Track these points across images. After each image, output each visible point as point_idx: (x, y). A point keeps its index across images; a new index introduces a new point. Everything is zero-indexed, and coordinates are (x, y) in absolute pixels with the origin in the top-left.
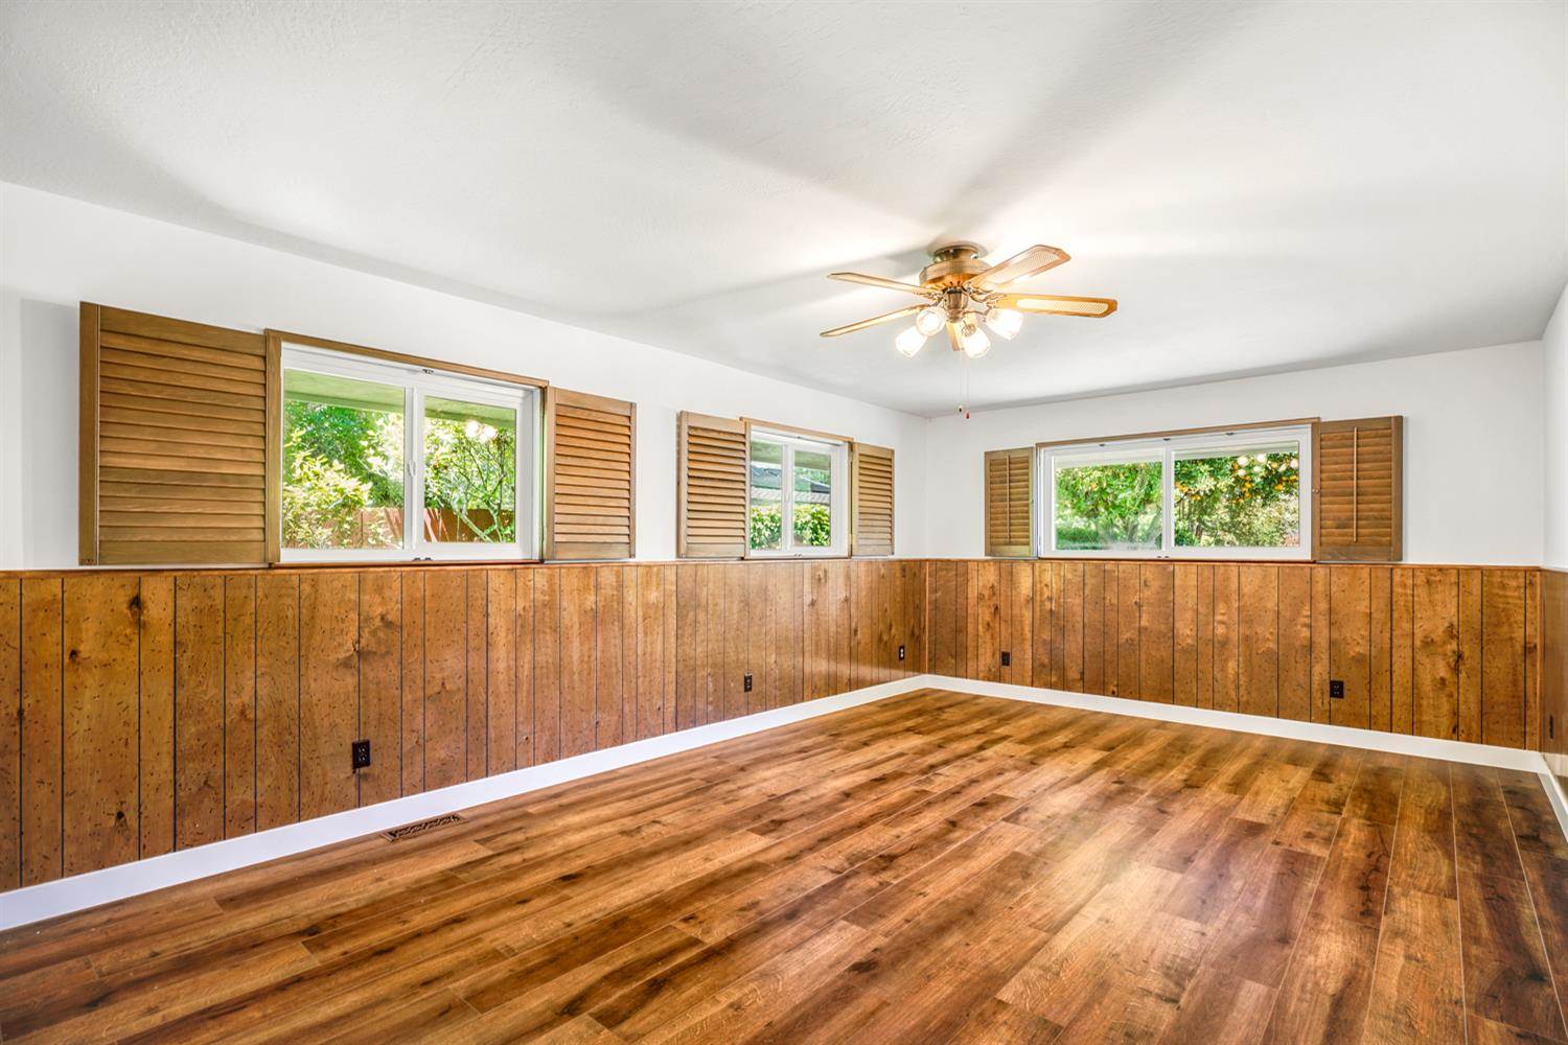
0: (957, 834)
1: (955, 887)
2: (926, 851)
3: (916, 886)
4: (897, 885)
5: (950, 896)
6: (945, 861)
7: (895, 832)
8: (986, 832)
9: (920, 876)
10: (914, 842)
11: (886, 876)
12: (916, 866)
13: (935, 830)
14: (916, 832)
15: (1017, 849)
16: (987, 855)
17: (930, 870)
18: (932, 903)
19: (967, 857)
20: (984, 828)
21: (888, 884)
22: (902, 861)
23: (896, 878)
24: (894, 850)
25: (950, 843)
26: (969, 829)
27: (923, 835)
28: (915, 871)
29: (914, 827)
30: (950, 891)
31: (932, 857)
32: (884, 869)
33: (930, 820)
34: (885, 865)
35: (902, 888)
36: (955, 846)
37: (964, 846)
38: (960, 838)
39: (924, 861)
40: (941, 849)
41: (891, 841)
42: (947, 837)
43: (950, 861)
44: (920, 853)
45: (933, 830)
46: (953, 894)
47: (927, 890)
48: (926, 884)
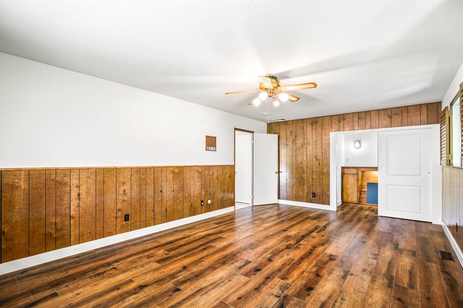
0: (269, 256)
1: (270, 241)
2: (278, 250)
3: (279, 242)
4: (284, 242)
5: (271, 240)
6: (272, 248)
7: (289, 257)
8: (259, 257)
9: (279, 244)
10: (282, 253)
11: (287, 244)
12: (280, 246)
13: (276, 257)
14: (282, 256)
15: (251, 251)
16: (260, 249)
17: (276, 245)
18: (275, 239)
19: (266, 248)
20: (259, 259)
21: (286, 242)
22: (284, 247)
23: (284, 243)
24: (287, 250)
25: (271, 253)
26: (264, 258)
27: (280, 255)
28: (280, 245)
29: (283, 259)
30: (271, 241)
31: (276, 248)
32: (288, 245)
33: (278, 262)
34: (289, 246)
35: (282, 241)
36: (269, 252)
37: (267, 252)
38: (268, 255)
39: (278, 247)
40: (274, 251)
41: (289, 253)
42: (272, 255)
43: (271, 247)
44: (280, 249)
45: (277, 257)
46: (270, 240)
47: (276, 241)
48: (277, 242)
